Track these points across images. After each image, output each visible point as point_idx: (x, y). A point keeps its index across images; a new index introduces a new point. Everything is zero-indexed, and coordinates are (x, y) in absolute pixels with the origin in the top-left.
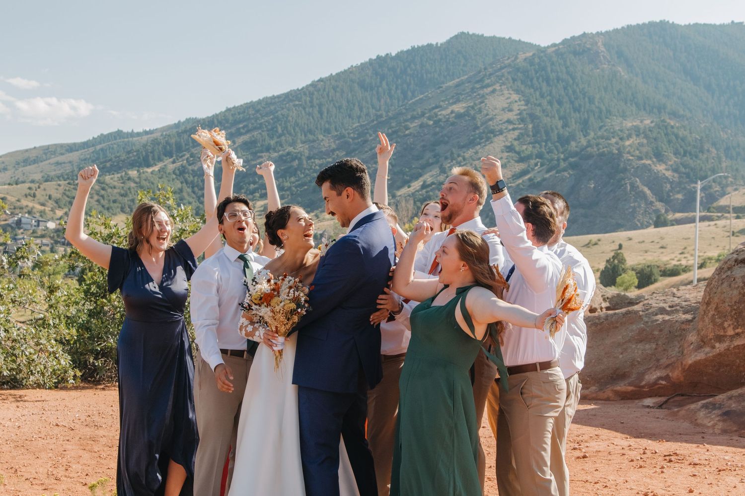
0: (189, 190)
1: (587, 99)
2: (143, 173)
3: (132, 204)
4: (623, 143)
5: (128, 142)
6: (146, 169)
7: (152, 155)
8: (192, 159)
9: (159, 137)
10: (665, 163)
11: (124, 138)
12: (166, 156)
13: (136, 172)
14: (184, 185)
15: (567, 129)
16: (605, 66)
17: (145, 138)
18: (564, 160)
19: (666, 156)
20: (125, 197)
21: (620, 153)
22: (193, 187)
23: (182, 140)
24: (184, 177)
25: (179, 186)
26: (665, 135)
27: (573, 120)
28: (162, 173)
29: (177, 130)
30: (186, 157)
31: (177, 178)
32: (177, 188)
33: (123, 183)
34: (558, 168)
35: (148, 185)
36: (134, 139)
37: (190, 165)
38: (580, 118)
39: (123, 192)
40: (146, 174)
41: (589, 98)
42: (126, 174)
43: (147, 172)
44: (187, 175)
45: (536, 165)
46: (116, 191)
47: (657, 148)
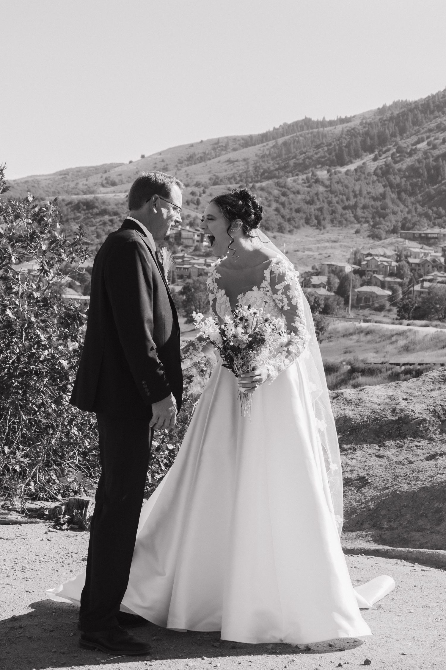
0: (394, 196)
2: (335, 173)
3: (320, 214)
5: (318, 133)
6: (339, 169)
7: (347, 149)
8: (398, 155)
9: (357, 127)
11: (312, 128)
12: (365, 152)
13: (326, 172)
14: (388, 189)
17: (339, 128)
20: (311, 204)
22: (399, 193)
23: (387, 131)
24: (388, 179)
25: (381, 190)
28: (359, 174)
29: (381, 117)
30: (391, 152)
31: (378, 180)
32: (378, 194)
33: (309, 187)
35: (341, 188)
36: (325, 129)
37: (396, 162)
39: (308, 198)
40: (339, 175)
42: (313, 174)
43: (340, 172)
44: (392, 177)
46: (300, 197)
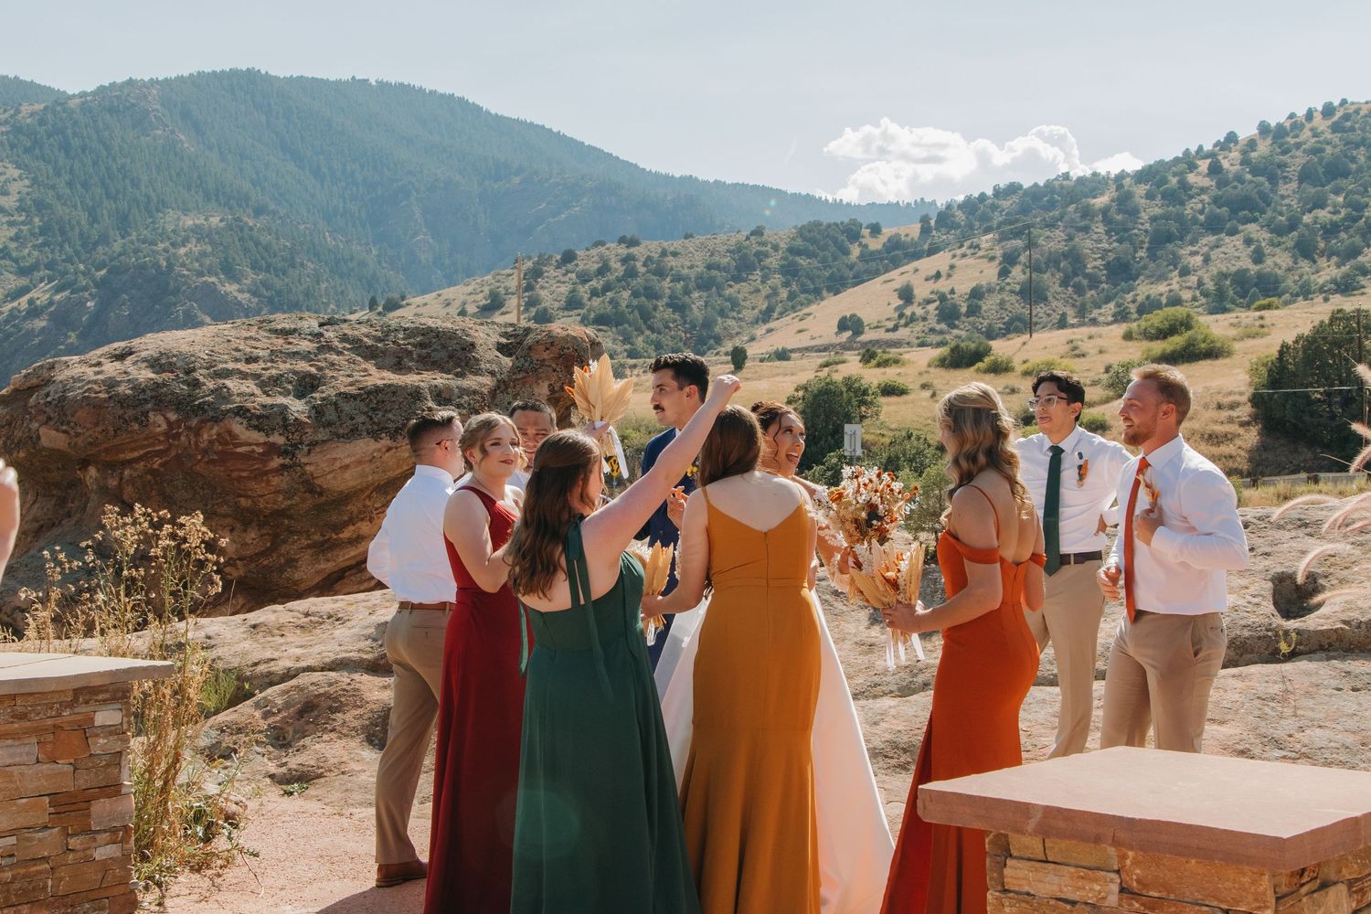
1: (127, 181)
4: (174, 251)
10: (238, 282)
15: (96, 226)
16: (159, 132)
18: (84, 274)
19: (240, 270)
21: (170, 266)
26: (239, 240)
27: (105, 212)
34: (75, 286)
38: (117, 209)
41: (132, 181)
45: (42, 280)
47: (226, 259)
